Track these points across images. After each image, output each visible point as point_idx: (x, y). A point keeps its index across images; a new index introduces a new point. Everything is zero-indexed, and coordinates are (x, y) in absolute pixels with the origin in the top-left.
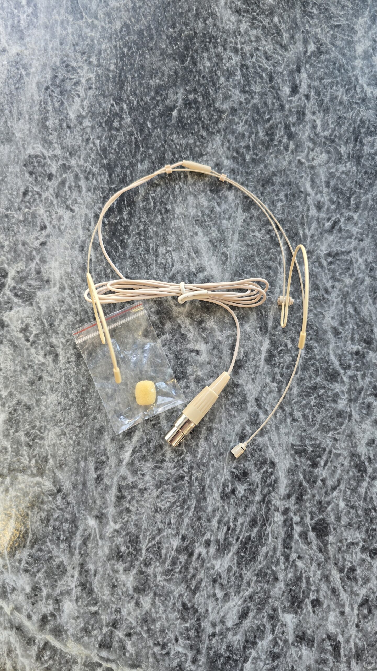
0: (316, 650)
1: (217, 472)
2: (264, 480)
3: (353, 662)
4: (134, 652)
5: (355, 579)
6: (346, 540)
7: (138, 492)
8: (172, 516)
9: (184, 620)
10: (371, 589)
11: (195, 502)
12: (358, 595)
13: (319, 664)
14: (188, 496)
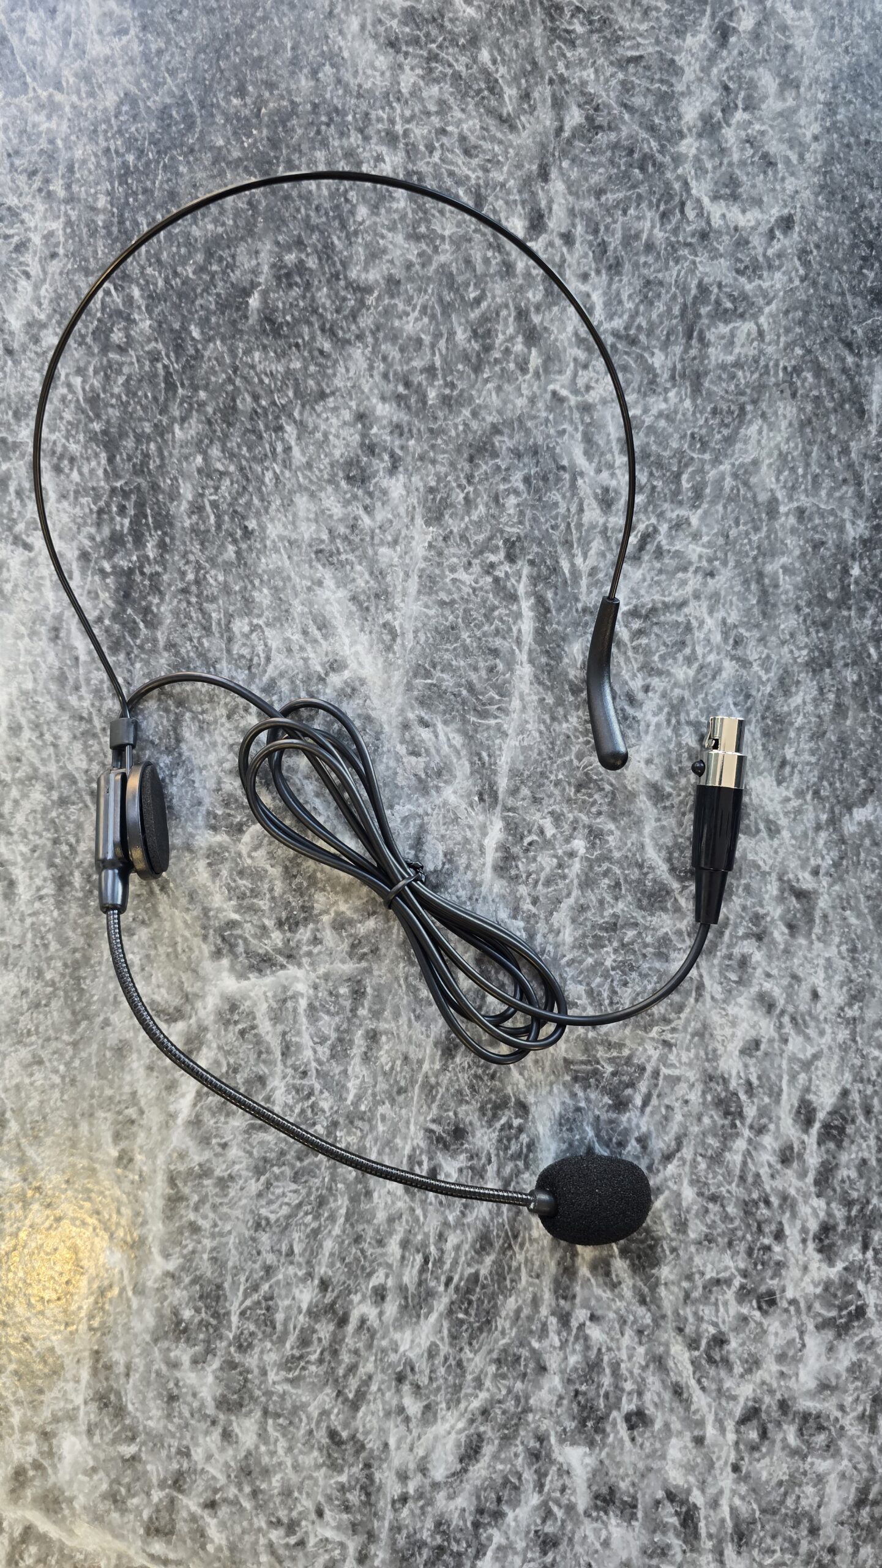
0: (643, 1525)
1: (394, 1131)
2: (503, 1143)
3: (729, 1551)
4: (224, 1543)
5: (727, 1363)
6: (703, 1274)
7: (216, 1185)
8: (296, 1236)
9: (335, 1467)
10: (763, 1383)
11: (346, 1202)
12: (734, 1398)
13: (651, 1557)
14: (330, 1189)
